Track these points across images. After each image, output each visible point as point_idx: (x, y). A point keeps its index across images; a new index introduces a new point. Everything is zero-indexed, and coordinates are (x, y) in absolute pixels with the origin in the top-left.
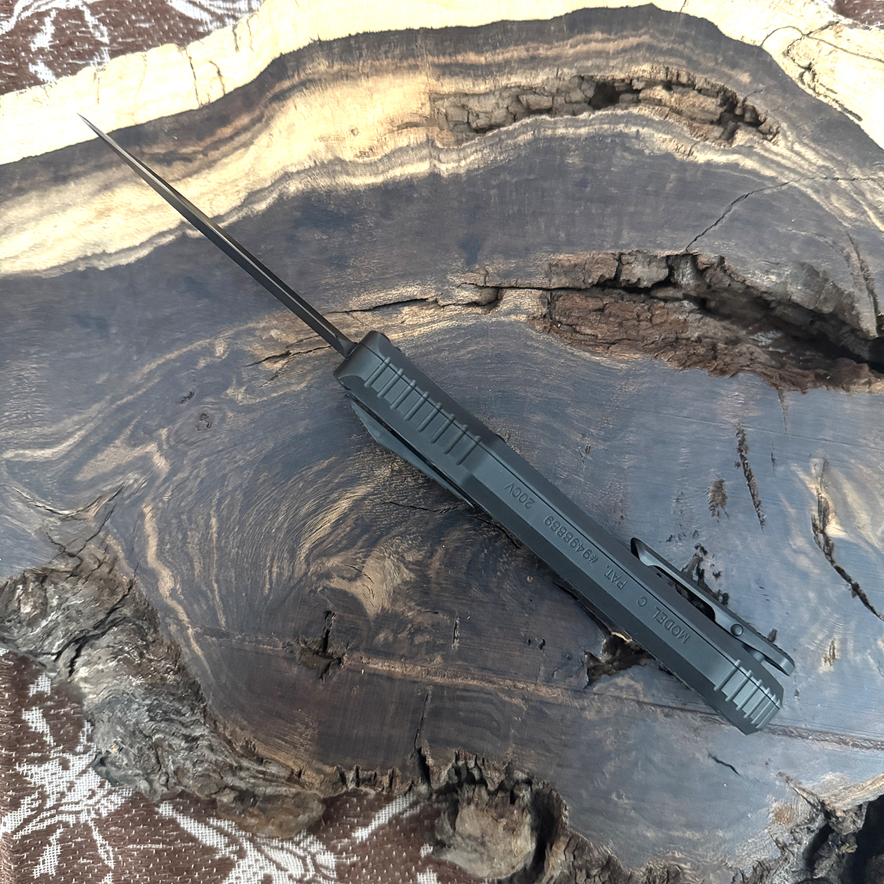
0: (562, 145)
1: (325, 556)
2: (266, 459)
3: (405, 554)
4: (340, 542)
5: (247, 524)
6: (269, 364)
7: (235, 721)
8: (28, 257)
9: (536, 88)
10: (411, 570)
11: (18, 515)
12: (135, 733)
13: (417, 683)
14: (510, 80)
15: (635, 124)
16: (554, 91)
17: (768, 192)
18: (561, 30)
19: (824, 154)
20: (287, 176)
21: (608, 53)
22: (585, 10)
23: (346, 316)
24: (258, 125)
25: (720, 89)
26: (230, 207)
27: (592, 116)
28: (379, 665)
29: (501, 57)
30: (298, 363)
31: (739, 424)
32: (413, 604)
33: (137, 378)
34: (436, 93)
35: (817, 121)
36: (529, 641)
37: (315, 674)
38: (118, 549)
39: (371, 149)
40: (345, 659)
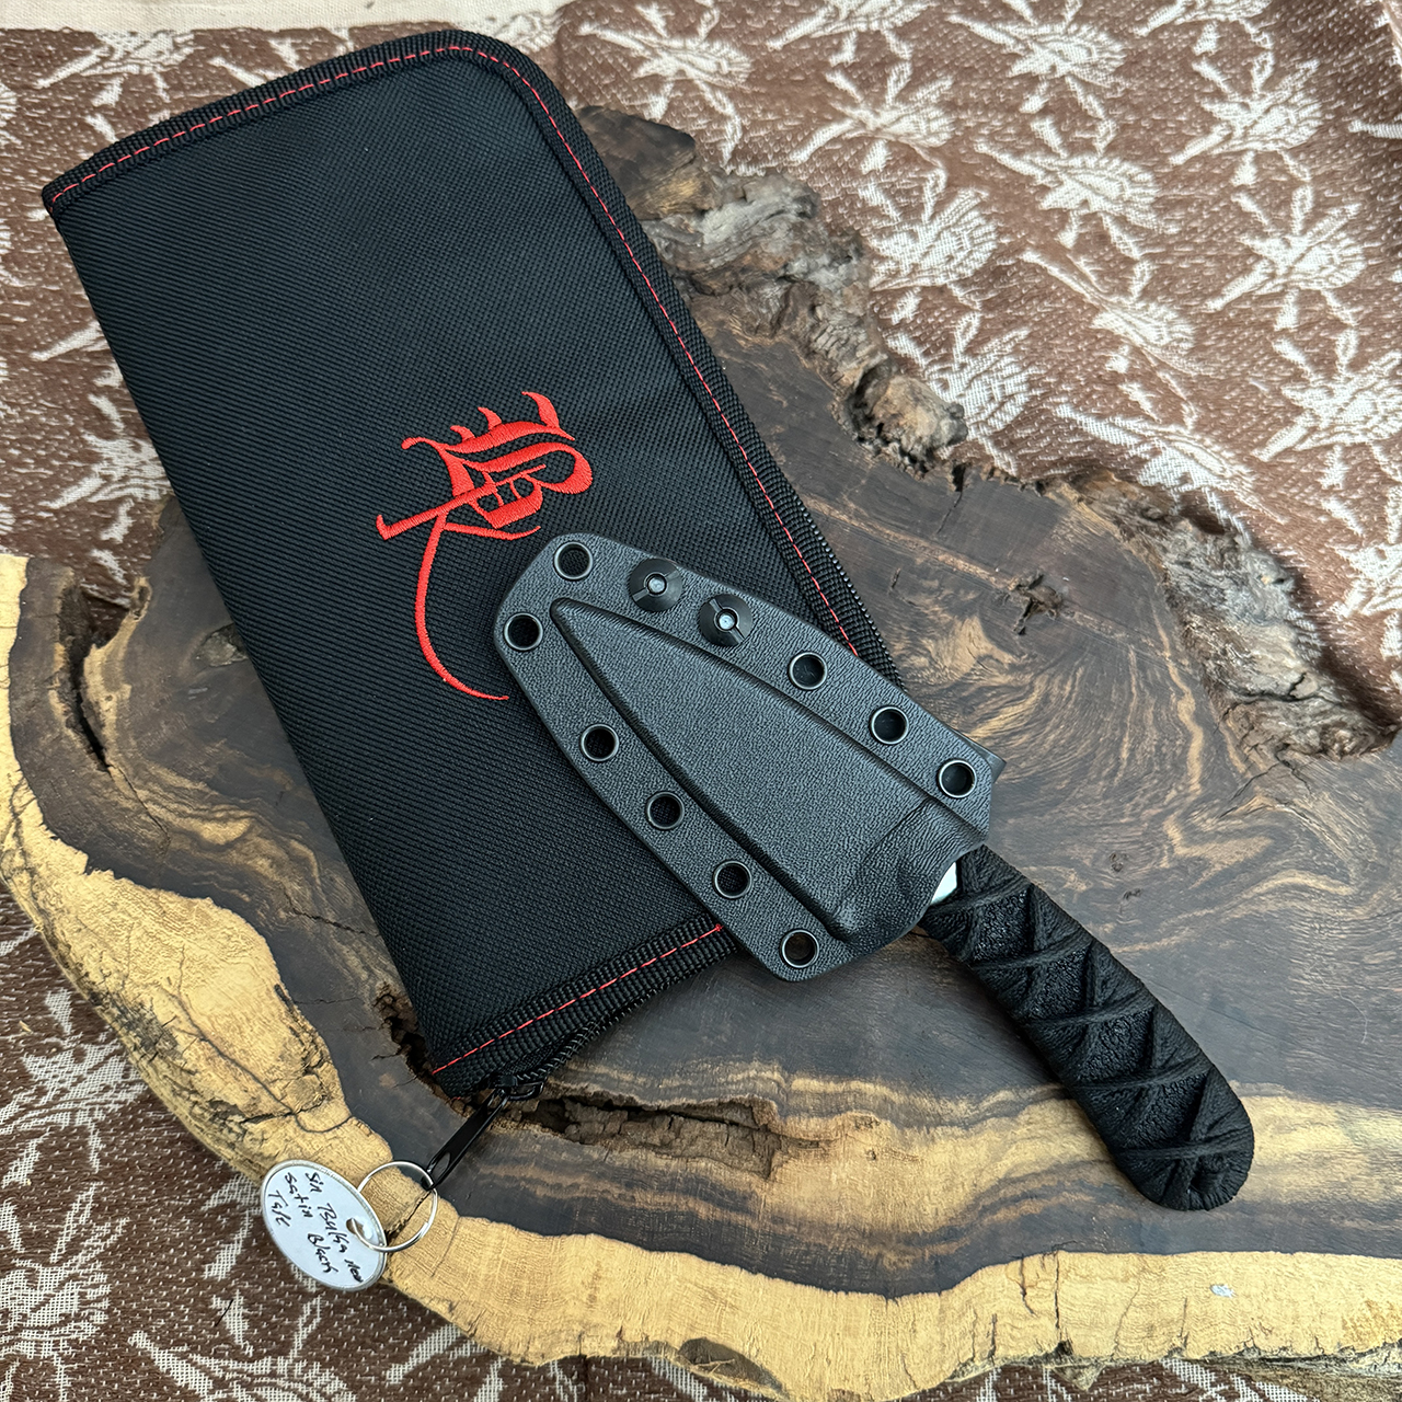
0: (631, 1059)
1: (1012, 687)
2: (1056, 803)
3: (927, 665)
4: (994, 696)
5: (1089, 741)
7: (1136, 560)
8: (1300, 1118)
9: (639, 1146)
10: (926, 649)
11: (1339, 820)
12: (1241, 582)
13: (945, 546)
14: (667, 1166)
18: (584, 1213)
19: (337, 958)
20: (967, 1125)
21: (537, 1164)
22: (544, 1233)
24: (987, 1202)
27: (584, 1085)
28: (980, 571)
29: (666, 1199)
32: (932, 617)
33: (1186, 934)
34: (761, 1177)
37: (1046, 582)
38: (1233, 755)
39: (858, 1127)
40: (1012, 587)
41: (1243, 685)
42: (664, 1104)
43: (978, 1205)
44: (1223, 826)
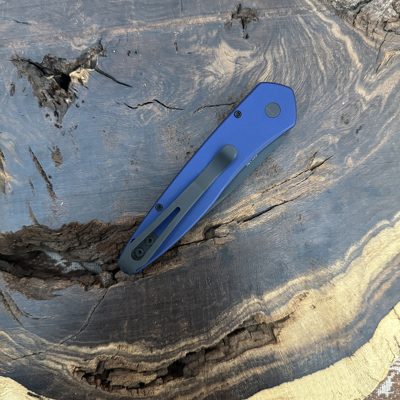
0: (193, 332)
1: (257, 66)
3: (214, 79)
4: (252, 75)
5: (304, 71)
6: (321, 161)
9: (217, 362)
10: (209, 72)
13: (189, 16)
14: (233, 363)
15: (154, 356)
16: (206, 364)
17: (69, 337)
19: (44, 367)
20: (344, 270)
21: (181, 395)
23: (286, 200)
24: (368, 295)
25: (112, 391)
26: (370, 243)
27: (180, 354)
28: (211, 19)
29: (242, 376)
30: (304, 166)
31: (55, 199)
32: (203, 54)
33: (389, 133)
34: (273, 344)
35: (52, 386)
36: (136, 53)
37: (243, 6)
38: (367, 41)
39: (301, 299)
40: (230, 17)
41: (351, 5)
42: (217, 341)
43: (365, 299)
44: (379, 75)
